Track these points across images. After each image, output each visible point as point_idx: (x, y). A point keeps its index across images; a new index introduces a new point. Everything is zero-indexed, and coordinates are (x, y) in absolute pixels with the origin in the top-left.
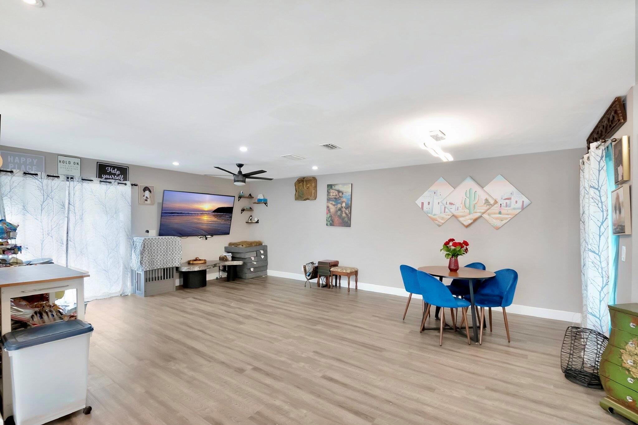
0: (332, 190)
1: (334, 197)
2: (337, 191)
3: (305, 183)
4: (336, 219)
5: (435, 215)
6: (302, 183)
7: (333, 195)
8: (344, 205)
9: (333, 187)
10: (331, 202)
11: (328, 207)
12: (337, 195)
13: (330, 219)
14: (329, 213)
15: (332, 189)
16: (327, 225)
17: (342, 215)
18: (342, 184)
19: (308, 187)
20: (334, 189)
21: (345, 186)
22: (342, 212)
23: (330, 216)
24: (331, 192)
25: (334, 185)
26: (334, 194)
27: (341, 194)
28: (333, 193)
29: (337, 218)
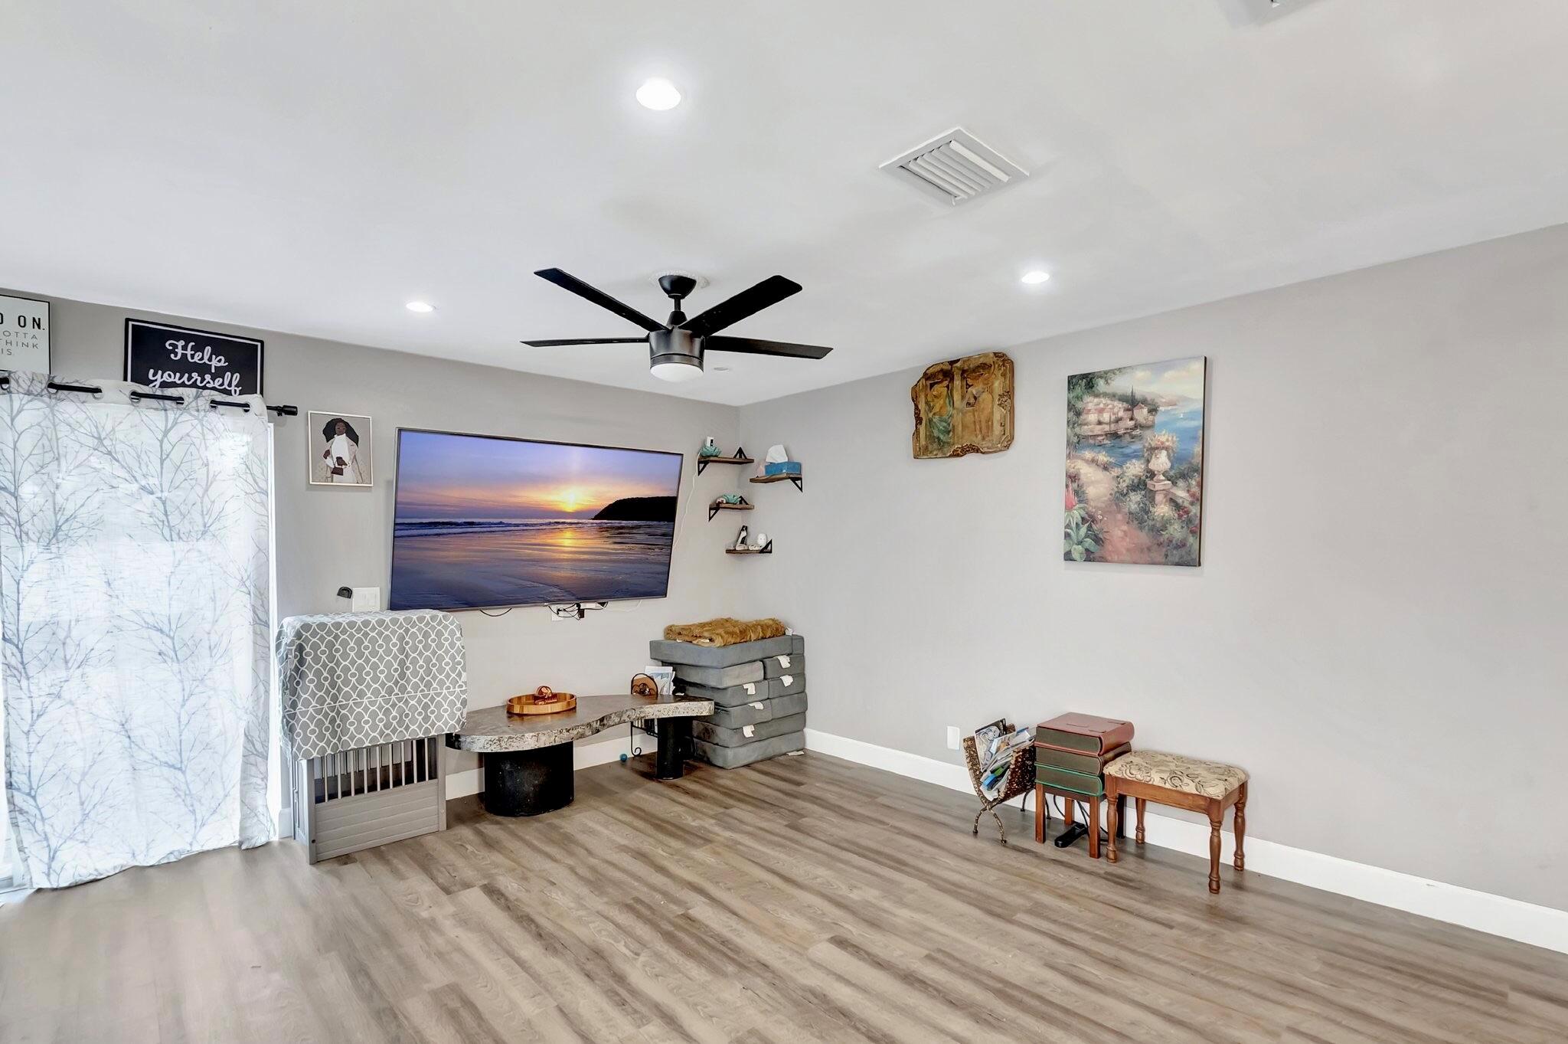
0: (1096, 400)
1: (1107, 428)
2: (1123, 399)
3: (957, 382)
4: (1118, 532)
6: (946, 383)
7: (1100, 423)
8: (1161, 462)
9: (1101, 382)
10: (1088, 454)
11: (1073, 478)
12: (1118, 420)
13: (1083, 530)
14: (1080, 502)
15: (1097, 396)
16: (1068, 557)
17: (1147, 512)
18: (1146, 366)
19: (975, 398)
20: (1105, 395)
21: (1168, 374)
22: (1151, 496)
23: (1083, 519)
24: (1090, 406)
25: (1105, 375)
26: (1106, 417)
27: (1142, 414)
28: (1101, 411)
29: (1125, 528)
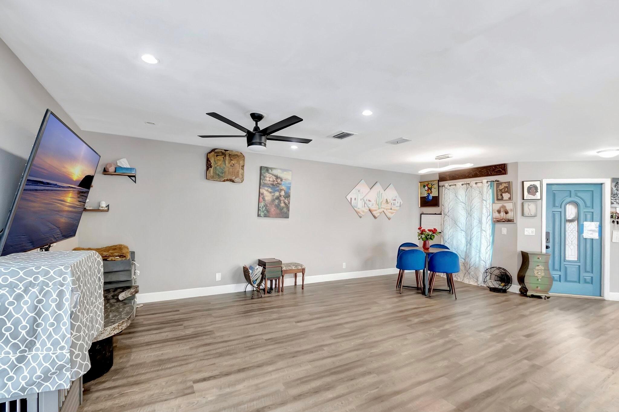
0: (269, 174)
1: (271, 182)
2: (275, 176)
3: (227, 158)
4: (273, 209)
5: (359, 209)
6: (223, 156)
7: (269, 181)
8: (283, 193)
9: (270, 170)
10: (266, 188)
11: (260, 193)
12: (274, 181)
13: (264, 209)
14: (264, 201)
15: (269, 173)
16: (259, 215)
17: (279, 205)
18: (281, 169)
19: (234, 165)
20: (271, 174)
21: (285, 173)
22: (280, 201)
23: (264, 205)
24: (267, 176)
25: (272, 169)
26: (271, 179)
27: (279, 181)
28: (270, 178)
29: (274, 208)
